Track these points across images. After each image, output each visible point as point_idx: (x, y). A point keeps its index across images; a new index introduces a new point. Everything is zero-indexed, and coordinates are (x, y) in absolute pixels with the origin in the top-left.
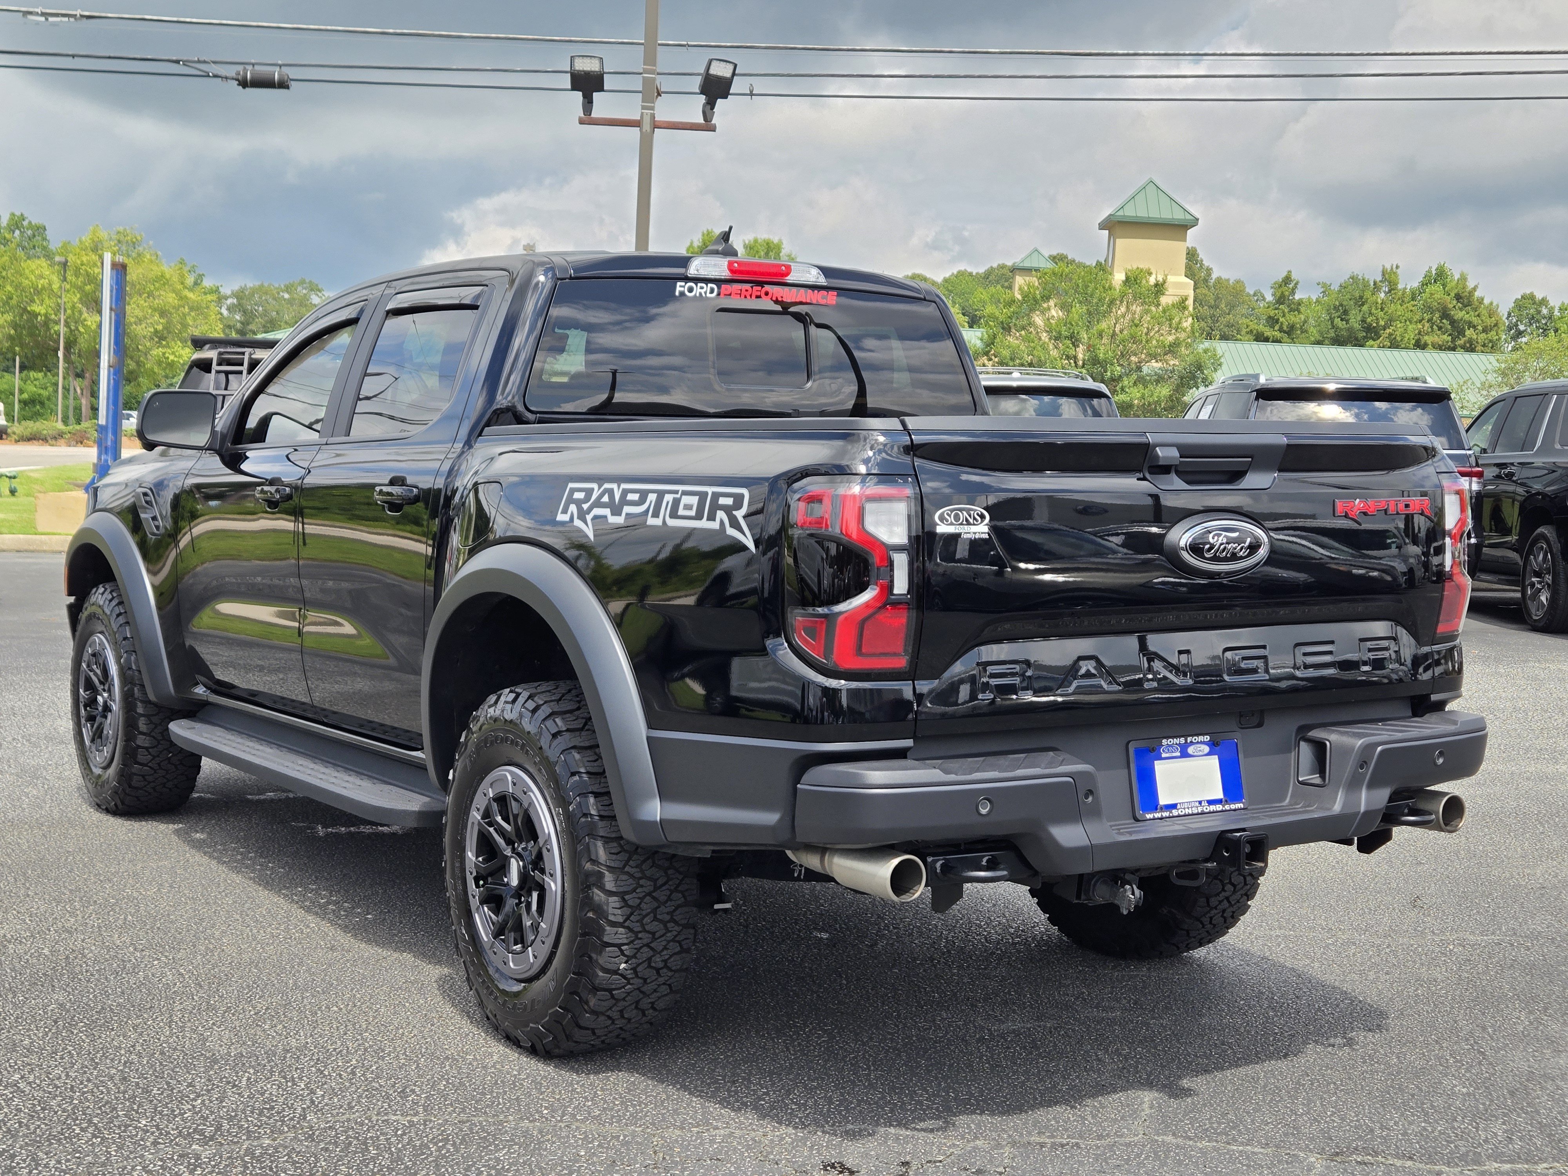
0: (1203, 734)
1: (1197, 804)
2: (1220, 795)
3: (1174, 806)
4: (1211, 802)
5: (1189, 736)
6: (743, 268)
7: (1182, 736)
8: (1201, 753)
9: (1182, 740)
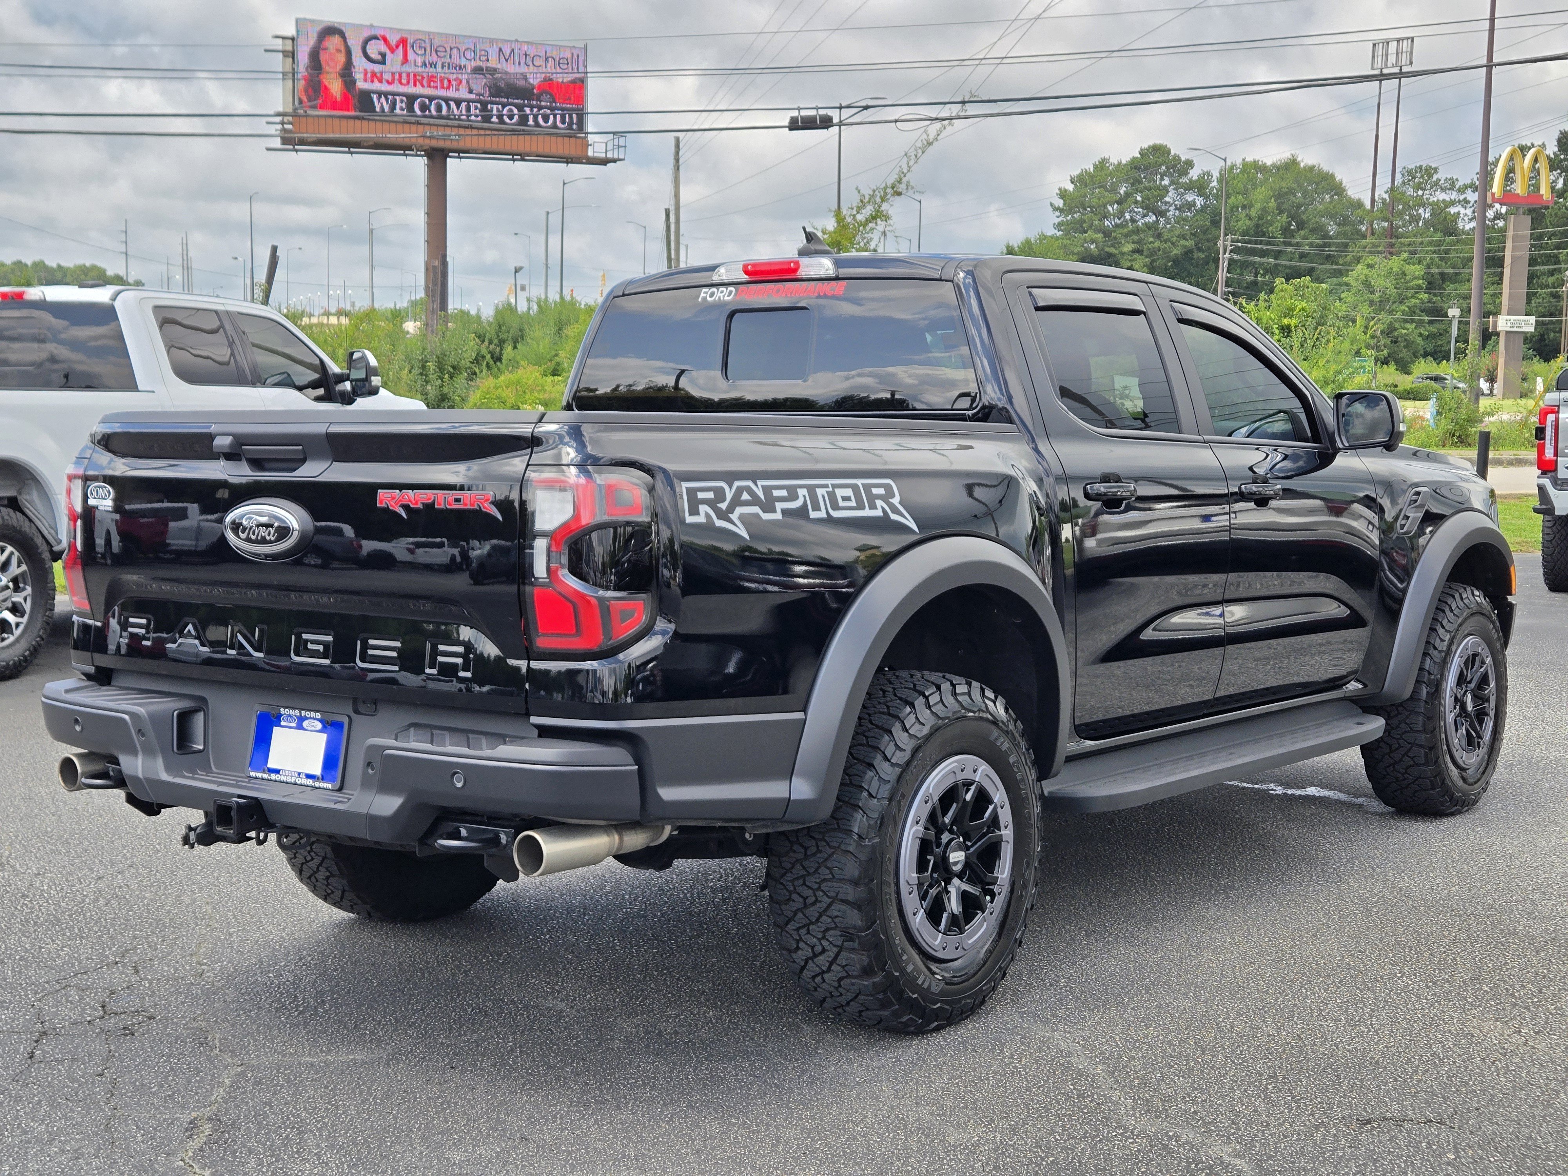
0: (315, 711)
1: (296, 775)
2: (317, 771)
3: (277, 772)
4: (309, 776)
5: (303, 710)
6: (758, 269)
7: (297, 709)
8: (313, 729)
9: (297, 713)
